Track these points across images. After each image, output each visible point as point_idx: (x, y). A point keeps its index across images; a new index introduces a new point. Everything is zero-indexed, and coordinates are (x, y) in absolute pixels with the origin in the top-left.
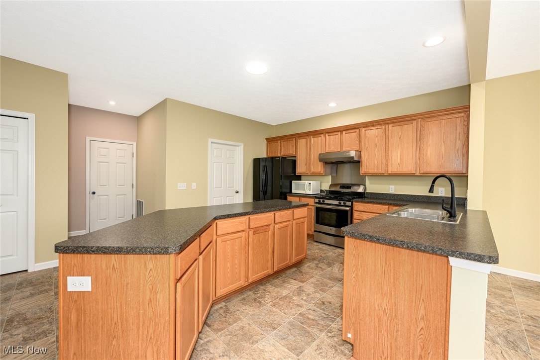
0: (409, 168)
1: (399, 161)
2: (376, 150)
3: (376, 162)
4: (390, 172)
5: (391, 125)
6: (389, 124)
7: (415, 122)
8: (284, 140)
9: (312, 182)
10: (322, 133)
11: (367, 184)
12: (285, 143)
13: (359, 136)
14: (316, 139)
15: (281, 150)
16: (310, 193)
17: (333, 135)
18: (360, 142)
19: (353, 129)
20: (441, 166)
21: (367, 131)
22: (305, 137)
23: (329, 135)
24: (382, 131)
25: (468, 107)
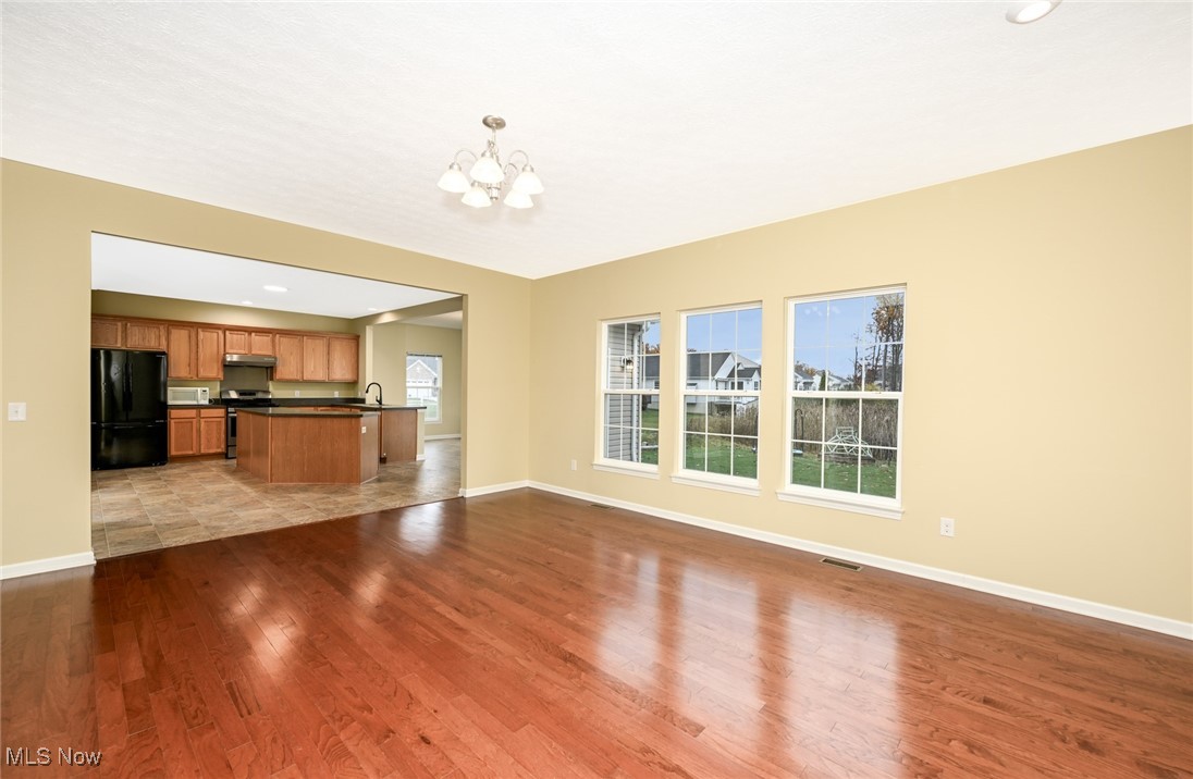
0: (320, 376)
1: (313, 370)
2: (291, 357)
3: (292, 369)
4: (305, 380)
5: (305, 338)
6: (303, 336)
7: (324, 338)
8: (133, 324)
9: (207, 389)
10: (219, 329)
11: (271, 389)
12: (136, 328)
13: (273, 341)
14: (208, 334)
15: (125, 338)
16: (207, 402)
17: (238, 334)
18: (274, 347)
19: (265, 332)
20: (343, 375)
21: (281, 338)
22: (185, 328)
23: (230, 333)
24: (296, 340)
25: (359, 336)
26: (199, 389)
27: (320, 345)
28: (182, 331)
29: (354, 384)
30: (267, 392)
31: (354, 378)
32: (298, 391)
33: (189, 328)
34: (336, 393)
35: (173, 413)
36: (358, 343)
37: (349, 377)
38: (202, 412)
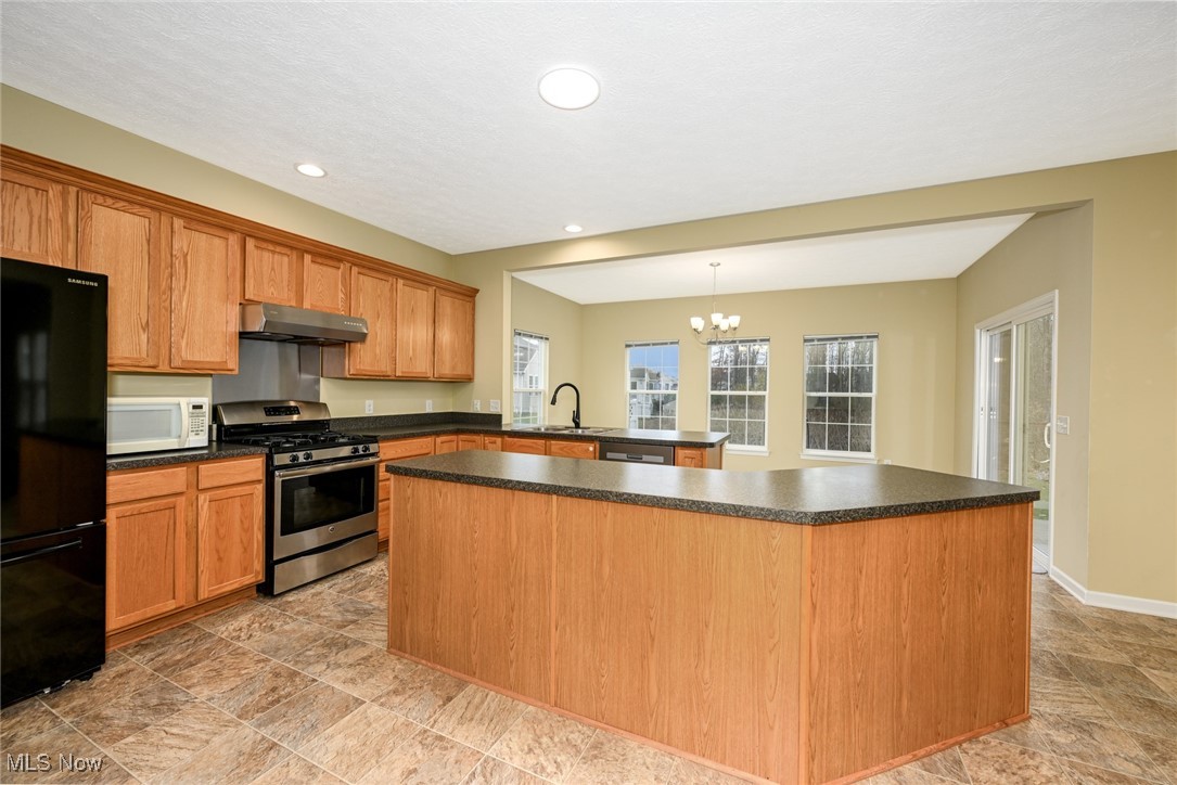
0: (422, 366)
1: (411, 353)
2: (378, 324)
3: (377, 350)
4: (398, 373)
5: (400, 282)
6: (397, 276)
7: (430, 290)
9: (204, 401)
10: (231, 229)
11: (323, 398)
13: (345, 281)
14: (200, 239)
16: (202, 441)
17: (274, 252)
18: (348, 297)
19: (331, 258)
20: (454, 368)
21: (361, 277)
22: (137, 209)
23: (257, 247)
24: (387, 286)
25: (477, 291)
26: (184, 400)
27: (423, 297)
29: (467, 380)
30: (322, 406)
31: (470, 373)
32: (371, 402)
33: (147, 211)
34: (428, 403)
35: (118, 485)
36: (474, 304)
37: (461, 371)
38: (202, 473)
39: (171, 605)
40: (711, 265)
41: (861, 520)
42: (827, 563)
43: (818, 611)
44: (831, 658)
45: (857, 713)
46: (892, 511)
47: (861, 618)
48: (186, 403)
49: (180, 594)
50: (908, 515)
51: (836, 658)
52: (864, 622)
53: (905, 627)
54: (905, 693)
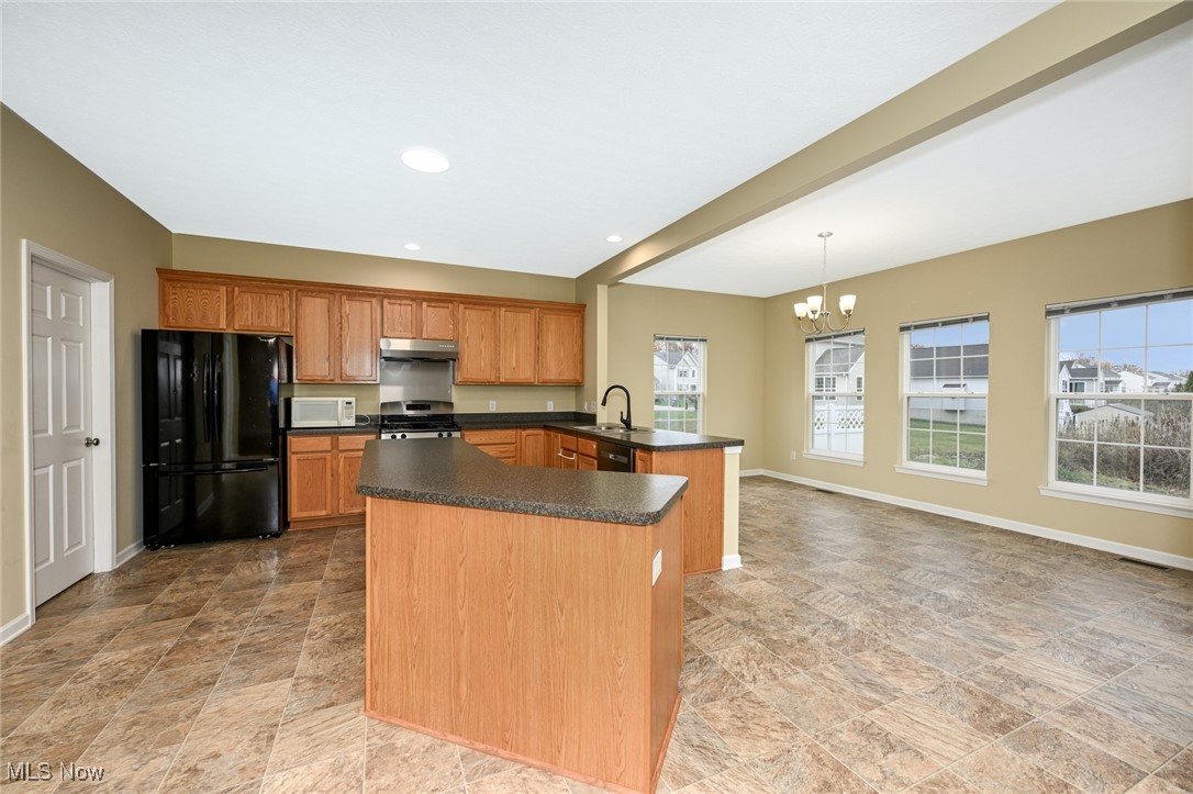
0: (526, 374)
1: (514, 364)
2: (483, 344)
3: (483, 364)
4: (502, 380)
5: (503, 309)
6: (500, 306)
7: (533, 311)
8: (244, 289)
9: (353, 399)
10: (374, 296)
11: (454, 399)
12: (248, 296)
13: (453, 316)
14: (356, 305)
15: (231, 314)
16: (351, 422)
17: (400, 305)
18: (456, 326)
19: (442, 301)
20: (560, 374)
21: (467, 311)
22: (322, 295)
23: (390, 303)
24: (490, 314)
25: (585, 306)
26: (340, 399)
27: (525, 320)
28: (318, 300)
29: (577, 386)
30: (450, 405)
31: (578, 377)
32: (494, 402)
33: (327, 295)
34: (551, 404)
35: (295, 443)
36: (583, 318)
37: (568, 375)
38: (340, 441)
39: (323, 513)
40: (820, 236)
41: (397, 499)
42: (385, 531)
43: (378, 569)
44: (390, 613)
45: (415, 672)
46: (427, 497)
47: (416, 589)
48: (341, 400)
49: (329, 507)
50: (444, 504)
51: (394, 614)
52: (419, 594)
53: (462, 614)
54: (463, 678)
